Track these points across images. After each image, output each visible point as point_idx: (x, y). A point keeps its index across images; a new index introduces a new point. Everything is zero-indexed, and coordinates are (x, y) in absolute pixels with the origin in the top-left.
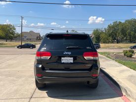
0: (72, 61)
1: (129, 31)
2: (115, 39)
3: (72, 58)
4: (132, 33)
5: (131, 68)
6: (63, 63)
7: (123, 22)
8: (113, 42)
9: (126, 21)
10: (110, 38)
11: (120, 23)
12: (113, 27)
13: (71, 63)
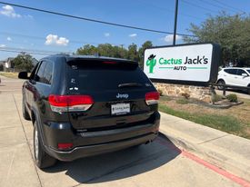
0: (128, 110)
3: (128, 105)
6: (115, 116)
9: (100, 46)
13: (128, 114)
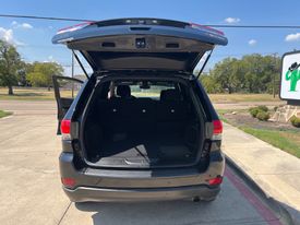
1: (249, 73)
2: (225, 86)
4: (254, 76)
5: (274, 145)
7: (239, 58)
8: (222, 92)
10: (219, 86)
11: (235, 60)
12: (223, 67)
